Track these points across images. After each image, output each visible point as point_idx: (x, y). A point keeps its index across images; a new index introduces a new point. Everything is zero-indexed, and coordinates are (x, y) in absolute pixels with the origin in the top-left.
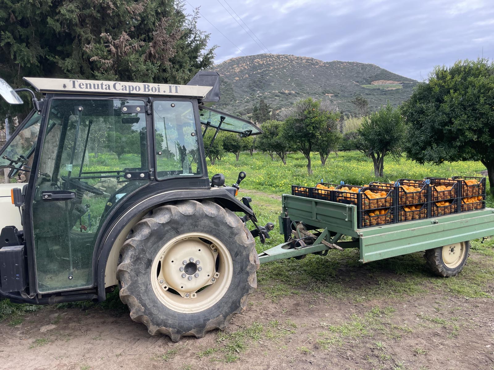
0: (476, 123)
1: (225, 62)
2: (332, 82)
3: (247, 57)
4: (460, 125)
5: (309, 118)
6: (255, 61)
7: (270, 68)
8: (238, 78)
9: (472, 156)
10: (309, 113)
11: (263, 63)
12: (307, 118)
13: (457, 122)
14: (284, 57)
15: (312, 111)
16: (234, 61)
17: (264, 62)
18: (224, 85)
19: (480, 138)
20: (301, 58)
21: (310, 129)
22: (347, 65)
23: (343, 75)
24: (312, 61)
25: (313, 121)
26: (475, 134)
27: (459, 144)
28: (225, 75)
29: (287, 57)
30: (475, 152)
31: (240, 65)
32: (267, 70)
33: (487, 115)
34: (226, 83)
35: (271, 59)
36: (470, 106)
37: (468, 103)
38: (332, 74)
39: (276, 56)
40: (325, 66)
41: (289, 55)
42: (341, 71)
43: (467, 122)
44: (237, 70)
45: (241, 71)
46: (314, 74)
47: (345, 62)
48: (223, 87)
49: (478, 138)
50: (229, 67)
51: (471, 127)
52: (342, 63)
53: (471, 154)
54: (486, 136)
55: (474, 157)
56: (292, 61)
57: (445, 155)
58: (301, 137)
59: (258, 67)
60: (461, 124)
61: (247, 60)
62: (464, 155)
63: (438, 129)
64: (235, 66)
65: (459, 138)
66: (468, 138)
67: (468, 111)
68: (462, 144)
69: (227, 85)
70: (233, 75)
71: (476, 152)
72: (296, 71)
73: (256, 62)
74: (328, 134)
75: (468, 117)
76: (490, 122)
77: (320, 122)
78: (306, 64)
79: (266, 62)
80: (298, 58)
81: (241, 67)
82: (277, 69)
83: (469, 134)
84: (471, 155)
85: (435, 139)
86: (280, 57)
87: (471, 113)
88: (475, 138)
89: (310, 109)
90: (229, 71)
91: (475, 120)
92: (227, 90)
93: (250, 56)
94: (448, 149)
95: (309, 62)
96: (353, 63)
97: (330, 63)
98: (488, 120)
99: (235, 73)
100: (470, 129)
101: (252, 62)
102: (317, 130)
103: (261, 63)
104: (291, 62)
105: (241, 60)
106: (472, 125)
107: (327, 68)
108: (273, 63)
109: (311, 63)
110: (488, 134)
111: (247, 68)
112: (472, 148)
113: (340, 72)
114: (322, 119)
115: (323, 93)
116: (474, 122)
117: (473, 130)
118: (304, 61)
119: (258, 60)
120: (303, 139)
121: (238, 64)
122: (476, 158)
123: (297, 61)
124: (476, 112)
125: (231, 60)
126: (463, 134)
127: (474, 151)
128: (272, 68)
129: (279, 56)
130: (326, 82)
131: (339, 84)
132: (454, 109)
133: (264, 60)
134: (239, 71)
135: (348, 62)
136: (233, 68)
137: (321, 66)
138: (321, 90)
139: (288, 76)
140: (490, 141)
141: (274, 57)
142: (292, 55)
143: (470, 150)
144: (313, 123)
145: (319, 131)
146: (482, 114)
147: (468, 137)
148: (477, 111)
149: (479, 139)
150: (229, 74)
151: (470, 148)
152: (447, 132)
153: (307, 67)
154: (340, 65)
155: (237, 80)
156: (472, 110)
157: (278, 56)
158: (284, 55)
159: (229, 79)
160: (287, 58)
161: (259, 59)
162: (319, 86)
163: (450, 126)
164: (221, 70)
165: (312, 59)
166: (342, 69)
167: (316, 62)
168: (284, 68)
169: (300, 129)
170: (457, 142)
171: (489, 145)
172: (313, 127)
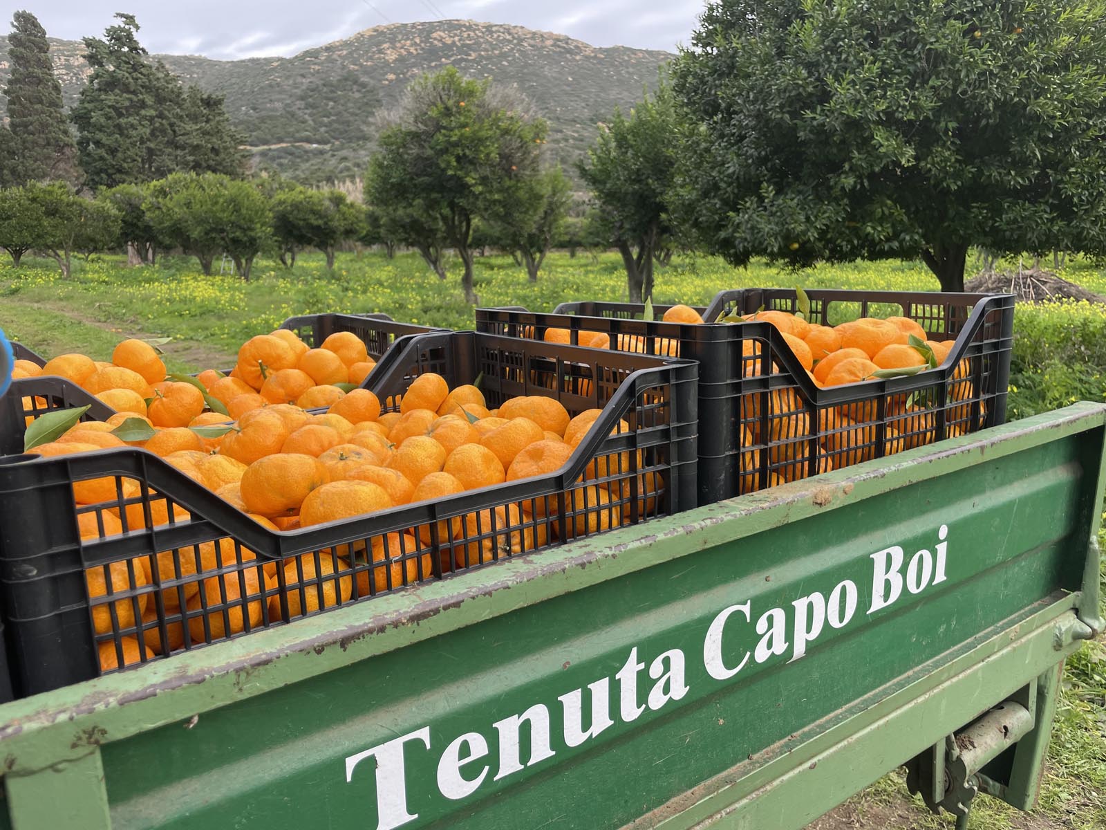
0: (914, 97)
1: (362, 36)
2: (613, 94)
3: (414, 26)
4: (856, 102)
5: (445, 128)
6: (434, 35)
7: (470, 55)
8: (392, 76)
9: (894, 232)
10: (447, 112)
11: (454, 42)
12: (439, 128)
13: (842, 92)
14: (502, 30)
15: (454, 109)
16: (382, 32)
17: (456, 39)
18: (358, 91)
19: (925, 159)
20: (542, 36)
21: (449, 163)
22: (644, 58)
23: (636, 81)
24: (567, 43)
25: (454, 139)
26: (908, 142)
27: (849, 181)
28: (361, 65)
29: (508, 31)
30: (905, 219)
31: (398, 45)
32: (462, 60)
33: (953, 64)
34: (364, 85)
35: (472, 34)
36: (892, 29)
37: (884, 17)
38: (612, 77)
39: (484, 27)
40: (595, 57)
41: (515, 27)
42: (631, 70)
43: (879, 92)
44: (391, 56)
45: (401, 60)
46: (571, 74)
47: (641, 51)
48: (357, 95)
49: (917, 158)
50: (370, 47)
51: (895, 112)
52: (633, 51)
53: (893, 226)
54: (947, 154)
55: (902, 235)
56: (520, 40)
57: (803, 227)
58: (428, 189)
59: (443, 51)
60: (858, 102)
61: (415, 33)
62: (869, 229)
63: (779, 124)
64: (386, 46)
65: (850, 159)
66: (880, 158)
67: (885, 48)
68: (862, 184)
69: (368, 91)
70: (382, 68)
71: (909, 218)
72: (530, 65)
73: (435, 39)
74: (508, 183)
75: (884, 73)
76: (964, 92)
77: (477, 142)
78: (554, 51)
79: (460, 40)
80: (534, 33)
81: (402, 48)
82: (486, 59)
83: (884, 140)
84: (890, 231)
85: (772, 170)
86: (494, 29)
87: (896, 59)
88: (907, 156)
89: (450, 103)
90: (371, 58)
91: (911, 86)
92: (367, 104)
93: (422, 24)
94: (815, 204)
95: (559, 46)
96: (658, 53)
97: (607, 50)
98: (958, 81)
99: (387, 64)
100: (889, 120)
101: (428, 37)
102: (471, 167)
103: (448, 41)
104: (519, 44)
105: (401, 33)
106: (899, 106)
107: (601, 61)
108: (478, 44)
109: (564, 48)
110: (952, 143)
111: (415, 52)
112: (895, 202)
113: (628, 72)
114: (483, 134)
115: (592, 120)
116: (906, 94)
117: (899, 124)
118: (549, 43)
119: (442, 34)
120: (434, 195)
121: (393, 41)
122: (908, 238)
123: (532, 42)
124: (916, 52)
125: (376, 31)
126: (865, 143)
127: (900, 213)
128: (473, 56)
129: (491, 26)
130: (598, 96)
131: (627, 102)
132: (835, 41)
133: (456, 35)
134: (396, 60)
135: (647, 51)
136: (380, 52)
137: (587, 58)
138: (587, 113)
139: (512, 77)
140: (957, 175)
141: (479, 30)
142: (522, 27)
143: (890, 208)
144: (456, 145)
145: (476, 170)
146: (936, 59)
147: (883, 150)
148: (919, 47)
149: (922, 164)
150: (371, 66)
151: (889, 202)
152: (812, 136)
153: (556, 57)
154: (628, 56)
155: (391, 81)
156: (901, 46)
157: (489, 28)
158: (501, 26)
159: (371, 78)
160: (510, 34)
161: (444, 31)
162: (583, 104)
163: (819, 108)
164: (350, 53)
165: (567, 40)
166: (633, 66)
167: (577, 47)
168: (503, 56)
169: (426, 165)
170: (843, 176)
171: (954, 187)
172: (458, 159)
